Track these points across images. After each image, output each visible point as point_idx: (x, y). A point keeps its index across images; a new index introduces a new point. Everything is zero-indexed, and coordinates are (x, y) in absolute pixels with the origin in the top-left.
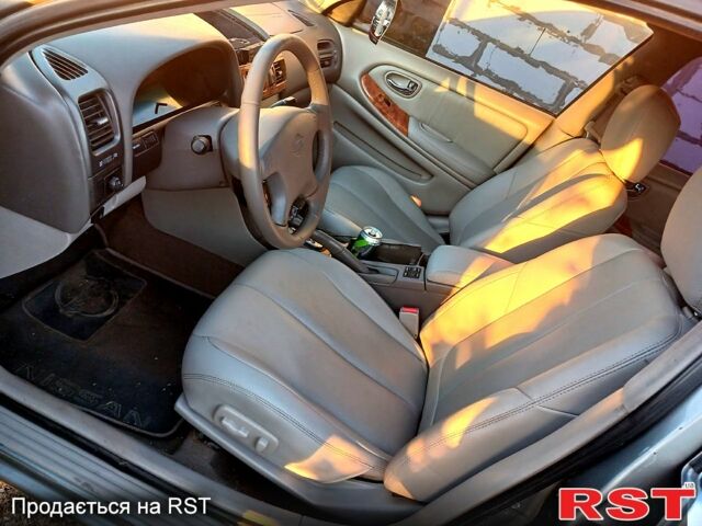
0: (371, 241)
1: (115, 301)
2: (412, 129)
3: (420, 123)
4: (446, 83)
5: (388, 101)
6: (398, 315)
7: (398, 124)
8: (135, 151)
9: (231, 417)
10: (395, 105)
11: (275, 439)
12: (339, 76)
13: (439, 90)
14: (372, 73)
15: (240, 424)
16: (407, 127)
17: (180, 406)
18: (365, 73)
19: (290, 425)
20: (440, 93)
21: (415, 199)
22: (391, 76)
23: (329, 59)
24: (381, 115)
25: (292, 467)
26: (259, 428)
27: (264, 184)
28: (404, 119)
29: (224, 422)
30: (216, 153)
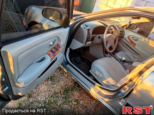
0: (123, 59)
1: (83, 62)
2: (136, 46)
3: (138, 46)
4: (144, 39)
5: (132, 42)
6: (126, 70)
7: (133, 45)
8: (91, 37)
9: (97, 72)
10: (133, 42)
11: (102, 76)
12: (123, 37)
13: (142, 40)
14: (130, 37)
15: (98, 73)
16: (135, 46)
17: (90, 71)
18: (128, 37)
19: (104, 74)
20: (142, 41)
21: (136, 59)
22: (133, 37)
23: (122, 34)
24: (130, 43)
25: (104, 82)
26: (100, 74)
27: (106, 41)
28: (135, 45)
29: (96, 72)
30: (101, 39)
